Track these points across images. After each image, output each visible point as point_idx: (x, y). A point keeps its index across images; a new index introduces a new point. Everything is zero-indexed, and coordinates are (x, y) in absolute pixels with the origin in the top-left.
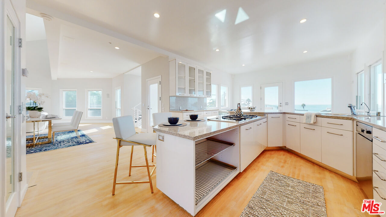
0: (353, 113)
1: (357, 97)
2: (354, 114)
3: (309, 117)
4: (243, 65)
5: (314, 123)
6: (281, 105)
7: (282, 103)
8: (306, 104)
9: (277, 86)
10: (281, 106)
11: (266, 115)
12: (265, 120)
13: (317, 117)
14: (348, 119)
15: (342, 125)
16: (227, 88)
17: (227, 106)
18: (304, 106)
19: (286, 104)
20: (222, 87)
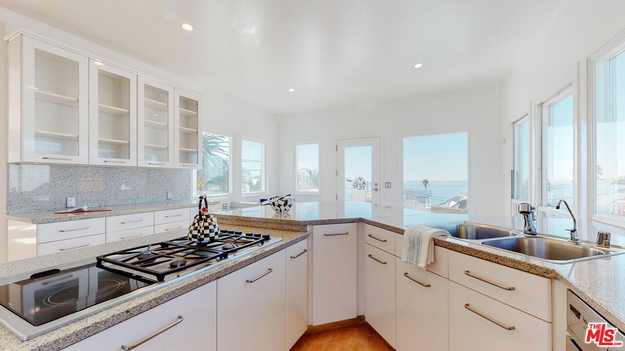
0: (530, 230)
1: (513, 172)
2: (531, 233)
3: (414, 243)
4: (291, 90)
5: (427, 265)
6: (377, 187)
7: (379, 184)
8: (429, 180)
9: (370, 145)
10: (376, 190)
11: (309, 228)
12: (303, 245)
13: (435, 245)
14: (533, 271)
15: (514, 289)
16: (263, 145)
17: (263, 189)
18: (426, 182)
19: (387, 186)
20: (245, 143)
